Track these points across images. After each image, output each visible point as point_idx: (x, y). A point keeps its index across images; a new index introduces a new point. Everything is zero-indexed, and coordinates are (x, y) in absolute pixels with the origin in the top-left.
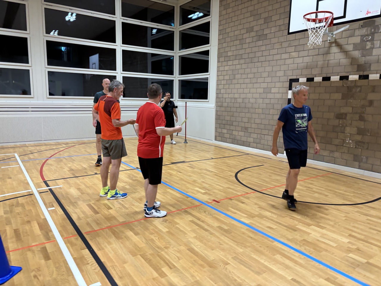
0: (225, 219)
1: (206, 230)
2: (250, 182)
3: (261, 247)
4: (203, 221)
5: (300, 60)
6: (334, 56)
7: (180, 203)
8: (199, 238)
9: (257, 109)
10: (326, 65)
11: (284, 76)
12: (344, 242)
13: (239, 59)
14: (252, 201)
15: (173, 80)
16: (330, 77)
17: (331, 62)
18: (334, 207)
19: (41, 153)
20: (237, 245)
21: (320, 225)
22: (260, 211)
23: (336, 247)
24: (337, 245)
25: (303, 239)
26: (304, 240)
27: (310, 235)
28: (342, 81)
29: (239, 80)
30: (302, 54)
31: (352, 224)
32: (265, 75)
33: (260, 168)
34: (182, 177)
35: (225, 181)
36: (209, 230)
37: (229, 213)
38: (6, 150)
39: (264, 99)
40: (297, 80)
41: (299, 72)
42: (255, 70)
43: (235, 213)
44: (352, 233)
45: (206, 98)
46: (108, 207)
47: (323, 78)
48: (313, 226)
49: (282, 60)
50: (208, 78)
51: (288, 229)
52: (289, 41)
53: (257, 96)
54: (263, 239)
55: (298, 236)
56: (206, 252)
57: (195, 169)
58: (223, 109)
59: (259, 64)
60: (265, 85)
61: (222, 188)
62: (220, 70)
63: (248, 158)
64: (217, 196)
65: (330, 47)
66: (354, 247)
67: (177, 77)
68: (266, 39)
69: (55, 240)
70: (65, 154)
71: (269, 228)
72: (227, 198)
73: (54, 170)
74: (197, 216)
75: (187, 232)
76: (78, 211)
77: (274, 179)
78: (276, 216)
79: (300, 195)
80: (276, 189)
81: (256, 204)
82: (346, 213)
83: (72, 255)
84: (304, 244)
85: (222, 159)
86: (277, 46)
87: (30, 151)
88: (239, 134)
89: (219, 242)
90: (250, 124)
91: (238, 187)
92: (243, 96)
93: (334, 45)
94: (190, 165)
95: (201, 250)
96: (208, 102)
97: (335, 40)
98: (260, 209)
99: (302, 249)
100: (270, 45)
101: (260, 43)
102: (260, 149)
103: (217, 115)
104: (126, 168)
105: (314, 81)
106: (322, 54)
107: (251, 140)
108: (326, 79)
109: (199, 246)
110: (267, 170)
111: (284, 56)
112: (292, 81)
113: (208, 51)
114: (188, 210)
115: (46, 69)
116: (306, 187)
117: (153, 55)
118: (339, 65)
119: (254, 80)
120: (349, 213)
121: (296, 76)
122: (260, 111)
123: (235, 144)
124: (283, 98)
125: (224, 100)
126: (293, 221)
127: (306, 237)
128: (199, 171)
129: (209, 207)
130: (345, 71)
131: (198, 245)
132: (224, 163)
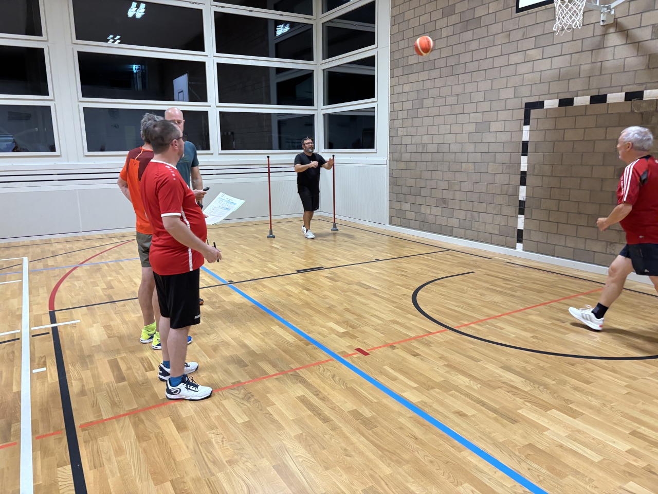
0: (370, 394)
1: (325, 420)
2: (439, 308)
3: (431, 462)
4: (324, 399)
5: (545, 65)
6: (613, 52)
7: (288, 357)
8: (306, 439)
9: (464, 164)
10: (598, 73)
11: (515, 97)
12: (618, 452)
13: (429, 70)
14: (434, 351)
15: (314, 115)
16: (606, 96)
17: (607, 64)
18: (606, 365)
19: (70, 256)
20: (381, 458)
21: (571, 408)
22: (447, 375)
23: (599, 465)
24: (602, 458)
25: (527, 443)
26: (531, 446)
27: (545, 433)
28: (630, 102)
29: (430, 108)
30: (549, 51)
31: (640, 405)
32: (479, 97)
33: (465, 278)
34: (309, 300)
35: (391, 307)
36: (332, 420)
37: (382, 380)
38: (12, 251)
39: (477, 144)
40: (540, 105)
41: (544, 88)
42: (458, 89)
43: (394, 379)
44: (638, 428)
45: (371, 145)
46: (146, 367)
47: (592, 97)
48: (554, 410)
49: (512, 66)
50: (374, 108)
51: (499, 418)
52: (525, 27)
53: (465, 138)
54: (441, 442)
55: (517, 435)
56: (312, 475)
57: (339, 284)
58: (402, 165)
59: (467, 77)
60: (478, 117)
61: (380, 322)
62: (395, 92)
63: (445, 258)
64: (365, 341)
65: (604, 35)
66: (641, 464)
67: (320, 110)
68: (479, 28)
69: (17, 441)
70: (110, 257)
71: (457, 415)
72: (386, 345)
73: (78, 288)
74: (316, 386)
75: (284, 425)
76: (87, 374)
77: (488, 302)
78: (479, 386)
79: (537, 338)
80: (488, 324)
81: (442, 358)
82: (630, 377)
83: (35, 479)
84: (527, 456)
85: (395, 261)
86: (500, 39)
87: (53, 252)
88: (432, 212)
89: (345, 450)
90: (452, 193)
91: (412, 320)
92: (437, 140)
93: (612, 30)
94: (330, 274)
95: (301, 469)
96: (376, 153)
97: (615, 19)
98: (447, 369)
99: (522, 470)
100: (487, 38)
101: (468, 35)
102: (471, 240)
103: (391, 176)
104: (210, 282)
105: (574, 105)
106: (590, 50)
107: (454, 222)
108: (599, 99)
109: (301, 460)
110: (478, 282)
111: (515, 58)
112: (529, 107)
113: (373, 57)
114: (300, 372)
115: (81, 104)
116: (551, 318)
117: (279, 70)
118: (623, 70)
119: (458, 109)
120: (637, 379)
121: (538, 97)
122: (471, 167)
123: (425, 231)
124: (513, 140)
125: (403, 150)
126: (514, 397)
127: (535, 439)
128: (346, 287)
129: (344, 366)
130: (636, 82)
131: (299, 456)
132: (399, 269)
